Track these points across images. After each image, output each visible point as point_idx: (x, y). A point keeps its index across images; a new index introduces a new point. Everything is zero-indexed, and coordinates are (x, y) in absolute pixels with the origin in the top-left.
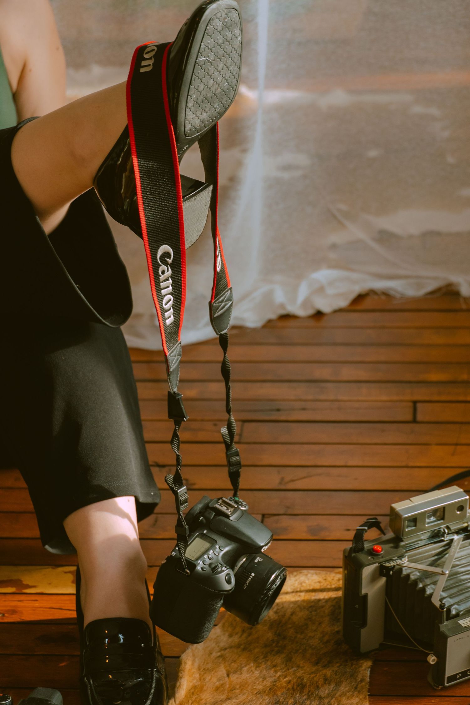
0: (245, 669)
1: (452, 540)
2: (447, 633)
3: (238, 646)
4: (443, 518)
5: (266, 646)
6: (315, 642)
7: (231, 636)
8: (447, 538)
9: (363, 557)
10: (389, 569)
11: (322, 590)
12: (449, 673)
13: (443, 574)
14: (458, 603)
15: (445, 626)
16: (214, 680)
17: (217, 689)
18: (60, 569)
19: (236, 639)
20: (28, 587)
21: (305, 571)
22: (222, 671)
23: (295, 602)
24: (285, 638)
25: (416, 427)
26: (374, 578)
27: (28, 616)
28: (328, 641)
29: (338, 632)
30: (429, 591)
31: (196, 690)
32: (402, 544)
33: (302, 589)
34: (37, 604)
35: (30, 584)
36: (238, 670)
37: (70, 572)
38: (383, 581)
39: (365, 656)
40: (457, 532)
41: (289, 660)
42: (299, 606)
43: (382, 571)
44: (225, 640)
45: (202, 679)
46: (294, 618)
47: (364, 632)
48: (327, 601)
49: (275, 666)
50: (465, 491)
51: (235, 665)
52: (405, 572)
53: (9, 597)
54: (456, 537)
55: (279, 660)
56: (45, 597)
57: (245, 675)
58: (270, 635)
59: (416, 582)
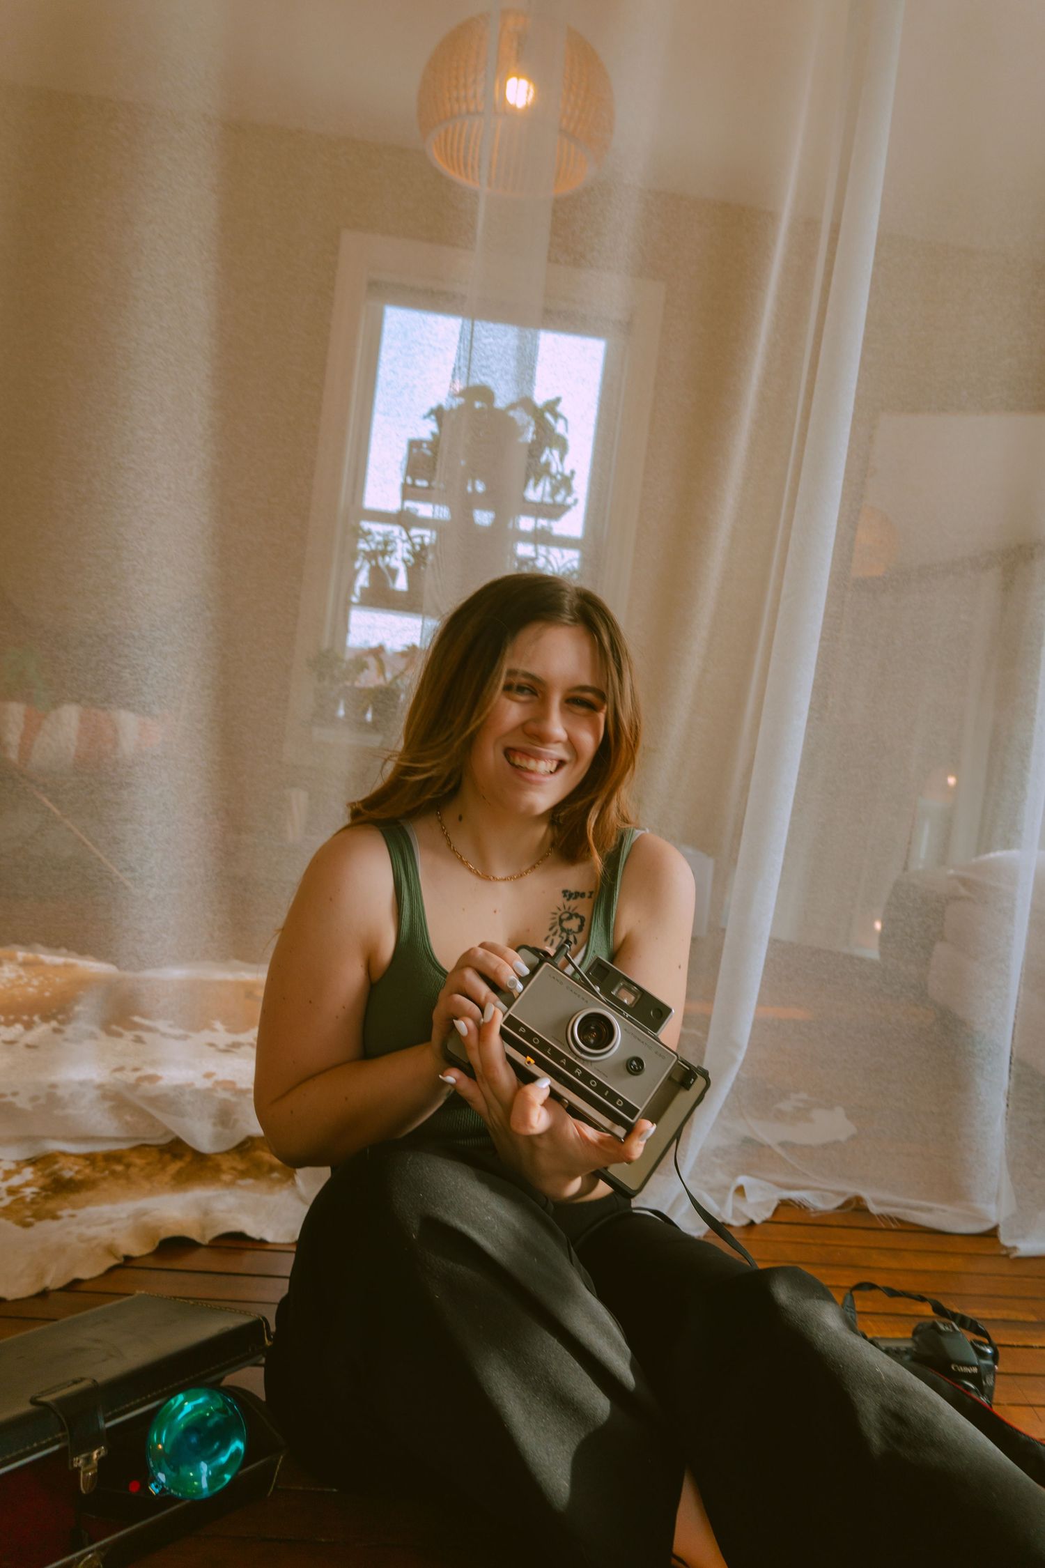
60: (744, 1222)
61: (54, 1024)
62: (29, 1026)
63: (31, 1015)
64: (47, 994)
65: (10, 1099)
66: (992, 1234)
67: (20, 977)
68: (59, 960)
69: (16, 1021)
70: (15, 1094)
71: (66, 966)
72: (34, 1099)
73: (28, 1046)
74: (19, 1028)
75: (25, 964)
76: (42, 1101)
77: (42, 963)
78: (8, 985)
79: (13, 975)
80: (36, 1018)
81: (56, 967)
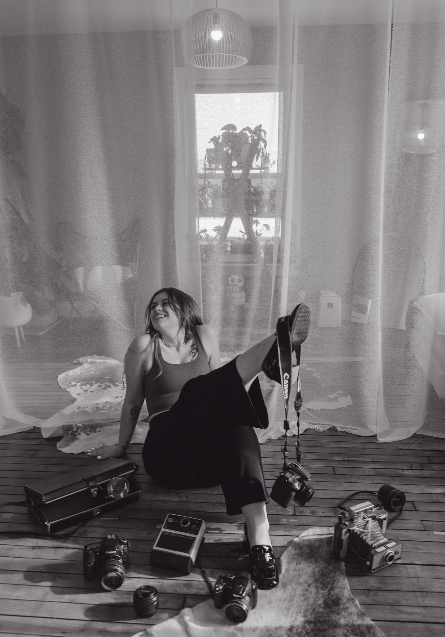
0: (302, 563)
1: (368, 520)
2: (373, 554)
3: (298, 554)
4: (366, 513)
5: (307, 554)
6: (323, 554)
7: (295, 550)
8: (367, 520)
9: (342, 526)
10: (351, 530)
11: (322, 535)
12: (373, 568)
13: (369, 532)
14: (374, 543)
15: (372, 552)
16: (293, 566)
17: (294, 570)
18: (233, 524)
19: (297, 551)
20: (223, 531)
21: (315, 527)
22: (294, 564)
23: (314, 539)
24: (313, 552)
25: (336, 476)
26: (346, 533)
27: (225, 541)
28: (328, 554)
29: (330, 550)
30: (364, 538)
31: (287, 570)
32: (354, 521)
33: (316, 534)
34: (227, 537)
35: (224, 530)
36: (300, 563)
37: (236, 526)
38: (348, 534)
39: (342, 560)
40: (370, 517)
41: (316, 560)
42: (316, 540)
43: (349, 531)
44: (294, 552)
45: (288, 566)
46: (315, 544)
47: (342, 552)
48: (325, 538)
49: (312, 562)
50: (372, 504)
51: (298, 561)
52: (355, 531)
53: (218, 534)
54: (370, 519)
55: (313, 560)
56: (230, 535)
57: (303, 565)
58: (308, 550)
59: (359, 535)
60: (292, 435)
61: (99, 384)
62: (91, 385)
63: (92, 381)
64: (97, 373)
65: (86, 409)
66: (375, 436)
67: (89, 368)
68: (101, 361)
69: (87, 384)
70: (87, 407)
71: (103, 362)
72: (92, 408)
73: (91, 392)
74: (88, 386)
75: (91, 363)
76: (95, 409)
77: (96, 362)
78: (86, 371)
79: (87, 368)
80: (94, 382)
81: (100, 363)
